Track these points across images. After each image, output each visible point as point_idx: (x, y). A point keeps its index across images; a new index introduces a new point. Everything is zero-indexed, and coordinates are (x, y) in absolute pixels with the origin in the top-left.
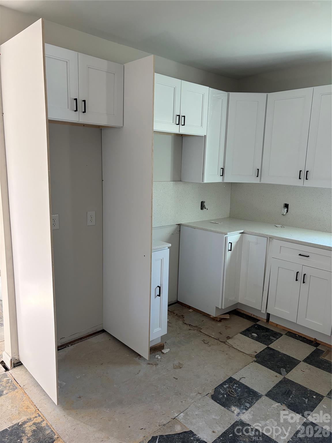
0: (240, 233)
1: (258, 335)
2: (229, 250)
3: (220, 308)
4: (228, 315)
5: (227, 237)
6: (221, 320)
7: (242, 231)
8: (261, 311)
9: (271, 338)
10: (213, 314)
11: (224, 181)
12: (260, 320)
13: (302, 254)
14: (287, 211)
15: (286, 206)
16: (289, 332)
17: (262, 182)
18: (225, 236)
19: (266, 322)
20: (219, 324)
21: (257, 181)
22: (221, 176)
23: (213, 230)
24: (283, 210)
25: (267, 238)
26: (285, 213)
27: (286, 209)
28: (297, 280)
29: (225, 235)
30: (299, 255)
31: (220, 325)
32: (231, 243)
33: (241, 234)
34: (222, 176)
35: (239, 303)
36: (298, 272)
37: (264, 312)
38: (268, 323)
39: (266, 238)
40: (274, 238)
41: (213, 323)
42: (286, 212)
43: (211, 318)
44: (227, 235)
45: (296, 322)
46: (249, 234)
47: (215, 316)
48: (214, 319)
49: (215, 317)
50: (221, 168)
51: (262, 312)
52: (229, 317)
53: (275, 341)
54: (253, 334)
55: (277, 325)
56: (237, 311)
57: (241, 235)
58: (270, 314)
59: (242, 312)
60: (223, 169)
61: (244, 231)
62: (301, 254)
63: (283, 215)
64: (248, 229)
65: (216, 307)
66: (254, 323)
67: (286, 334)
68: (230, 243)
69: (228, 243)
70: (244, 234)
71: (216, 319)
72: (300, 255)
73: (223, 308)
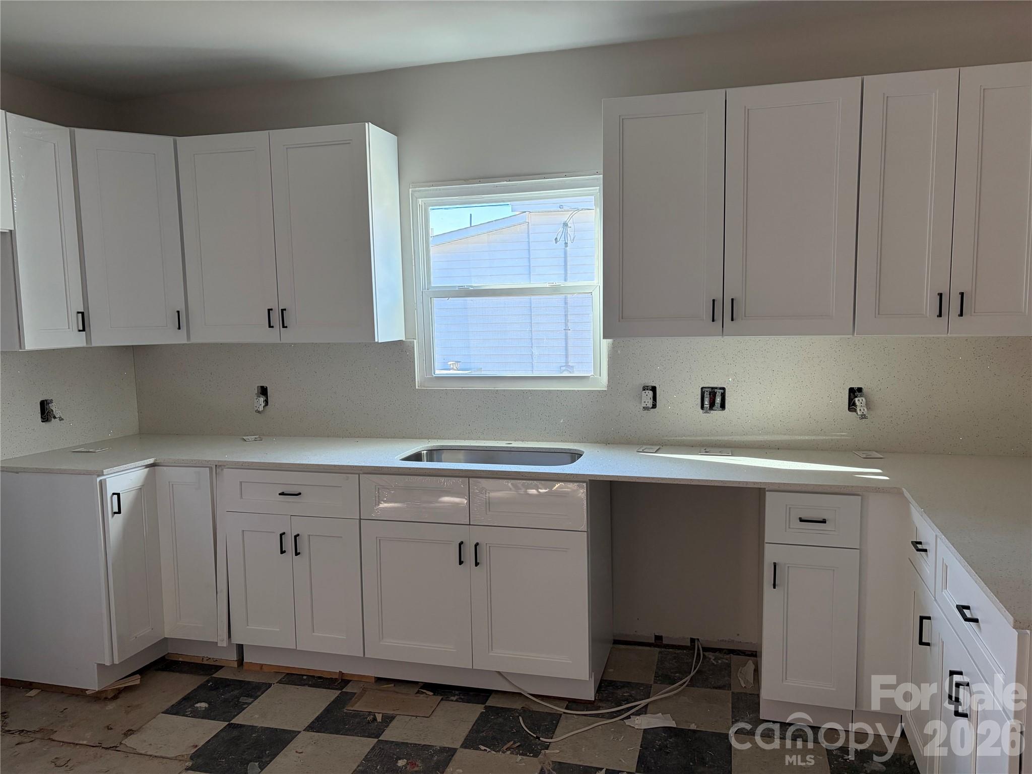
0: (147, 466)
1: (209, 703)
2: (115, 513)
3: (108, 664)
4: (138, 676)
5: (105, 479)
6: (118, 694)
7: (151, 461)
8: (217, 643)
9: (243, 699)
10: (93, 685)
11: (91, 345)
12: (222, 667)
13: (286, 491)
14: (266, 402)
15: (264, 391)
16: (288, 674)
17: (194, 340)
18: (98, 479)
19: (236, 666)
20: (111, 706)
21: (179, 338)
22: (80, 331)
23: (65, 470)
24: (256, 401)
25: (211, 468)
26: (261, 408)
27: (262, 399)
28: (282, 552)
29: (99, 476)
30: (280, 494)
31: (111, 708)
32: (118, 495)
33: (148, 469)
34: (84, 330)
35: (166, 639)
36: (284, 533)
37: (225, 644)
38: (243, 668)
39: (208, 469)
40: (224, 466)
41: (96, 707)
42: (263, 404)
43: (89, 696)
44: (103, 475)
45: (295, 648)
46: (170, 464)
47: (98, 688)
48: (99, 697)
49: (99, 692)
50: (78, 313)
51: (219, 645)
52: (138, 682)
53: (250, 706)
54: (198, 705)
55: (262, 665)
56: (168, 660)
57: (149, 471)
58: (242, 645)
59: (180, 659)
60: (83, 313)
61: (156, 460)
62: (285, 493)
63: (259, 412)
64: (165, 455)
65: (99, 665)
66: (205, 678)
67: (280, 682)
68: (114, 494)
69: (109, 495)
70: (156, 467)
71: (104, 695)
72: (282, 494)
73: (116, 662)
